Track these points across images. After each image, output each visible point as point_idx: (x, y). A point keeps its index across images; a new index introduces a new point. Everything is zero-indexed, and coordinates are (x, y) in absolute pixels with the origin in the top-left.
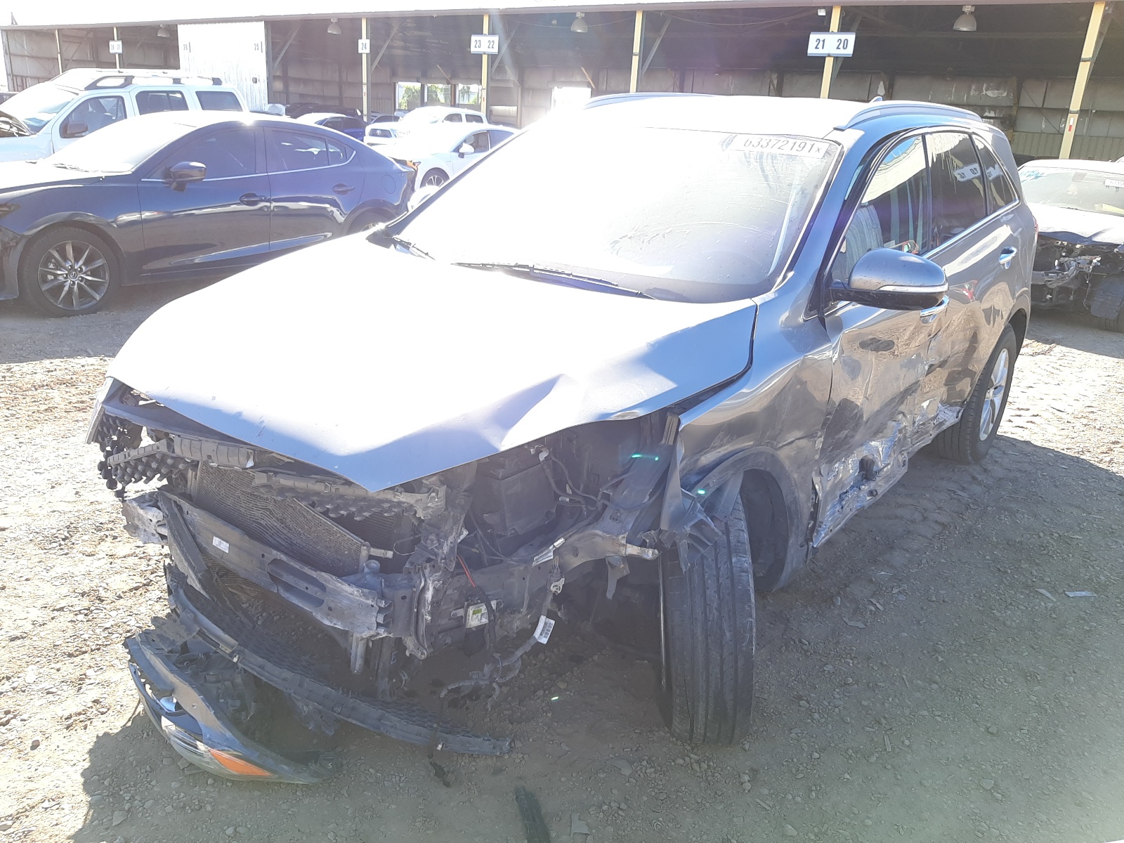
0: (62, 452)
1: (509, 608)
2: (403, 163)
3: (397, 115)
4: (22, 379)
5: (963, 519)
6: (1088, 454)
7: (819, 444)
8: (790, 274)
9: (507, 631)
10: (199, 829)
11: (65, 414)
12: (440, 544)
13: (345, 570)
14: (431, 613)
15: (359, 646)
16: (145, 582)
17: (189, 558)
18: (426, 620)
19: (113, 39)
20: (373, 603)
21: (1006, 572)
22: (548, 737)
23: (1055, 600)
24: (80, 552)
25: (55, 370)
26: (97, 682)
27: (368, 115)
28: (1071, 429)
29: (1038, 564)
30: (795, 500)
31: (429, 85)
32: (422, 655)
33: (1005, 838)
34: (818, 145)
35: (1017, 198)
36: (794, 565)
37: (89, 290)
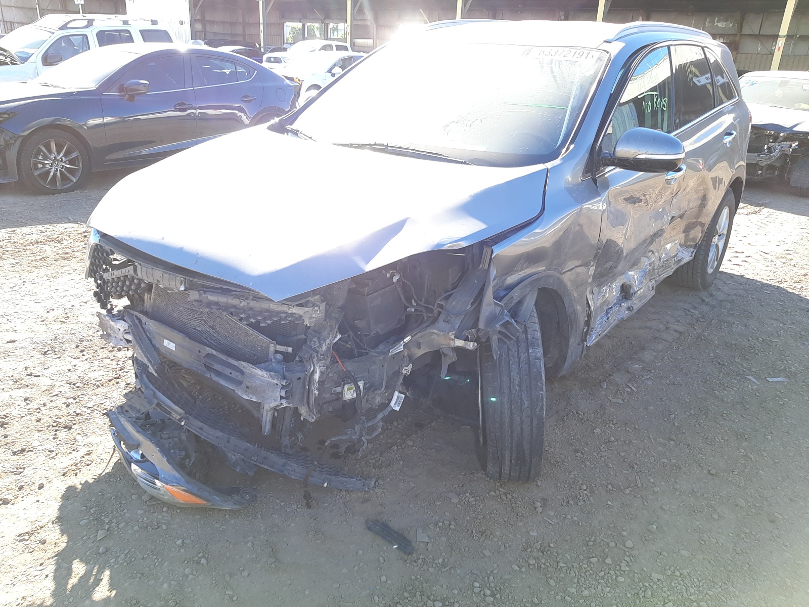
0: (53, 288)
1: (370, 388)
2: (291, 79)
3: (286, 47)
4: (22, 238)
5: (695, 329)
6: (786, 283)
7: (592, 270)
8: (572, 146)
9: (371, 404)
10: (158, 541)
11: (54, 262)
12: (320, 345)
13: (258, 360)
14: (319, 390)
15: (268, 415)
16: (116, 376)
17: (148, 355)
18: (315, 394)
20: (277, 382)
21: (724, 365)
22: (401, 478)
23: (759, 384)
24: (69, 356)
25: (46, 231)
26: (83, 444)
27: (264, 47)
28: (773, 265)
29: (747, 359)
30: (575, 311)
31: (309, 24)
32: (312, 419)
33: (721, 545)
34: (592, 53)
35: (737, 95)
36: (573, 359)
37: (68, 175)
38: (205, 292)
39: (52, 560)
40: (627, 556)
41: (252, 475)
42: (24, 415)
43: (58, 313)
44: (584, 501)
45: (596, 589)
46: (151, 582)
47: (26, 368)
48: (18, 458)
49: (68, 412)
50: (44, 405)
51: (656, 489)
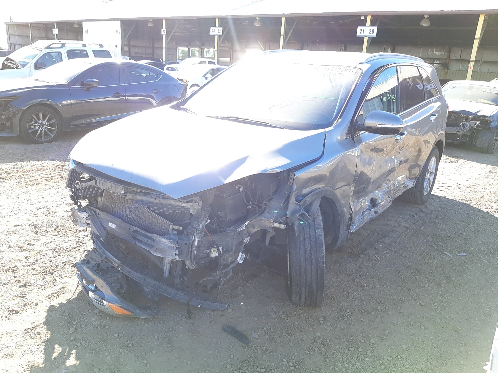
0: (41, 197)
1: (226, 251)
2: (182, 80)
3: (178, 62)
4: (22, 168)
5: (416, 226)
6: (471, 201)
7: (352, 189)
8: (340, 120)
9: (226, 262)
10: (104, 335)
11: (41, 182)
12: (198, 225)
13: (163, 234)
14: (197, 250)
15: (168, 266)
16: (78, 246)
17: (99, 231)
18: (195, 253)
19: (54, 28)
20: (174, 246)
21: (432, 246)
23: (452, 257)
24: (51, 234)
25: (36, 164)
26: (60, 282)
27: (165, 61)
28: (464, 192)
29: (445, 243)
30: (343, 211)
31: (192, 49)
32: (193, 268)
33: (425, 342)
34: (352, 70)
35: (439, 94)
36: (342, 239)
37: (48, 132)
38: (135, 194)
39: (44, 343)
40: (371, 347)
41: (158, 300)
42: (25, 266)
43: (44, 210)
44: (348, 318)
45: (353, 364)
46: (101, 356)
47: (26, 240)
48: (23, 289)
49: (51, 265)
50: (37, 261)
51: (389, 313)
